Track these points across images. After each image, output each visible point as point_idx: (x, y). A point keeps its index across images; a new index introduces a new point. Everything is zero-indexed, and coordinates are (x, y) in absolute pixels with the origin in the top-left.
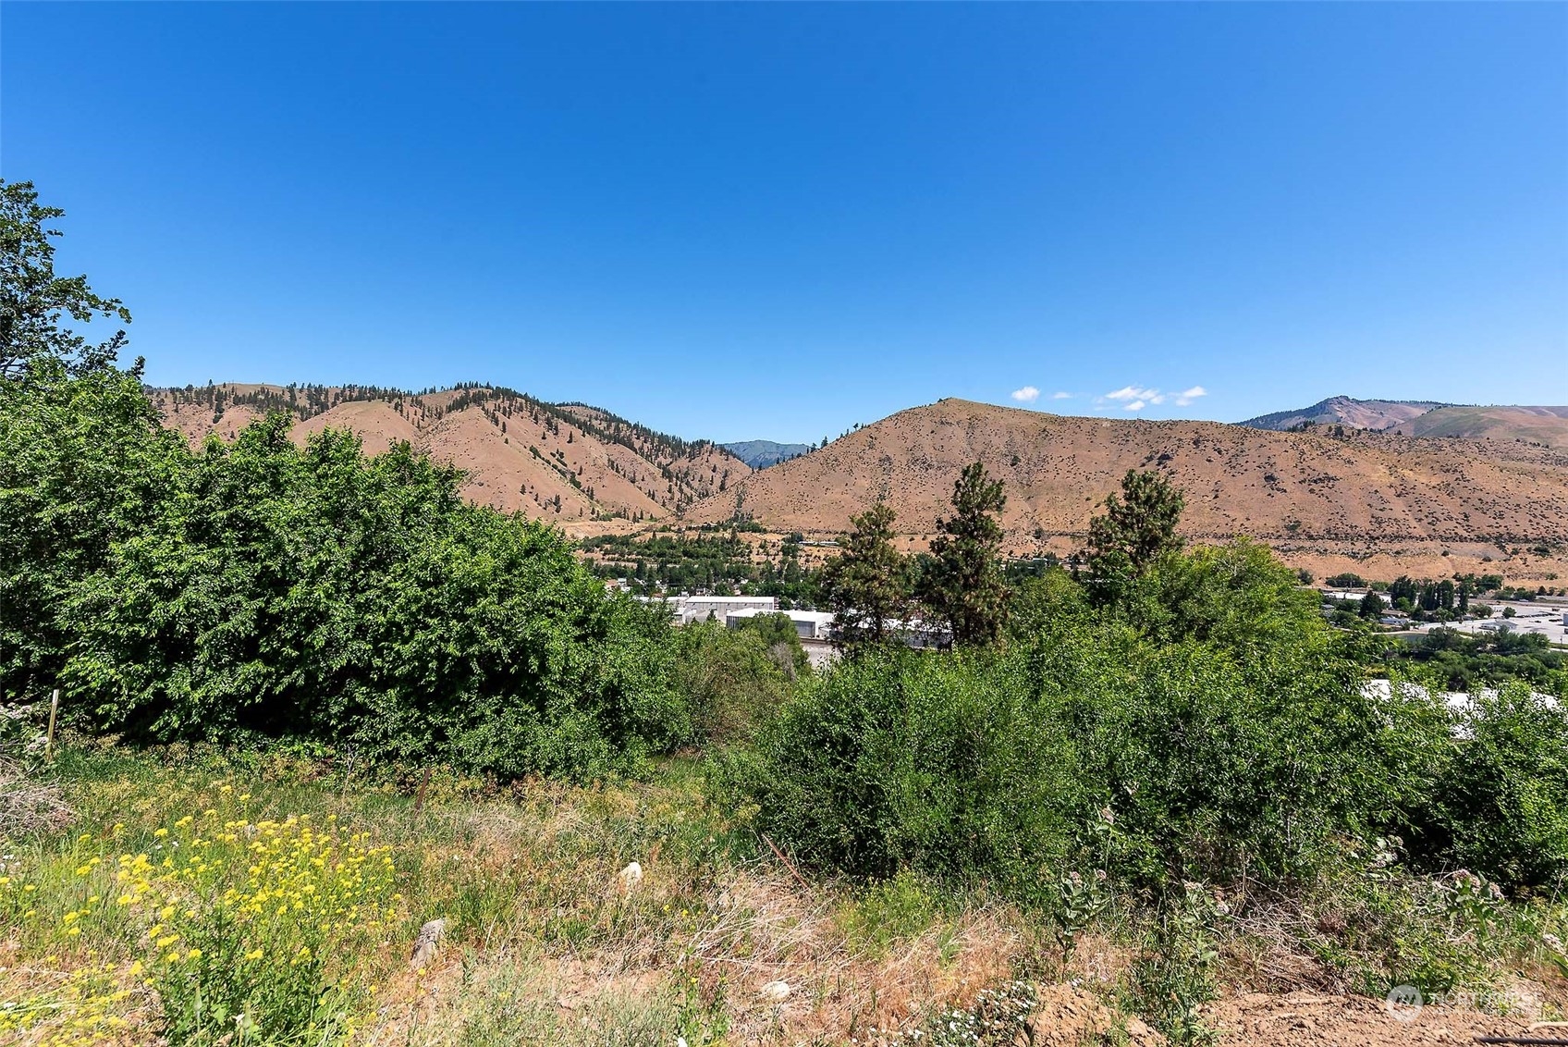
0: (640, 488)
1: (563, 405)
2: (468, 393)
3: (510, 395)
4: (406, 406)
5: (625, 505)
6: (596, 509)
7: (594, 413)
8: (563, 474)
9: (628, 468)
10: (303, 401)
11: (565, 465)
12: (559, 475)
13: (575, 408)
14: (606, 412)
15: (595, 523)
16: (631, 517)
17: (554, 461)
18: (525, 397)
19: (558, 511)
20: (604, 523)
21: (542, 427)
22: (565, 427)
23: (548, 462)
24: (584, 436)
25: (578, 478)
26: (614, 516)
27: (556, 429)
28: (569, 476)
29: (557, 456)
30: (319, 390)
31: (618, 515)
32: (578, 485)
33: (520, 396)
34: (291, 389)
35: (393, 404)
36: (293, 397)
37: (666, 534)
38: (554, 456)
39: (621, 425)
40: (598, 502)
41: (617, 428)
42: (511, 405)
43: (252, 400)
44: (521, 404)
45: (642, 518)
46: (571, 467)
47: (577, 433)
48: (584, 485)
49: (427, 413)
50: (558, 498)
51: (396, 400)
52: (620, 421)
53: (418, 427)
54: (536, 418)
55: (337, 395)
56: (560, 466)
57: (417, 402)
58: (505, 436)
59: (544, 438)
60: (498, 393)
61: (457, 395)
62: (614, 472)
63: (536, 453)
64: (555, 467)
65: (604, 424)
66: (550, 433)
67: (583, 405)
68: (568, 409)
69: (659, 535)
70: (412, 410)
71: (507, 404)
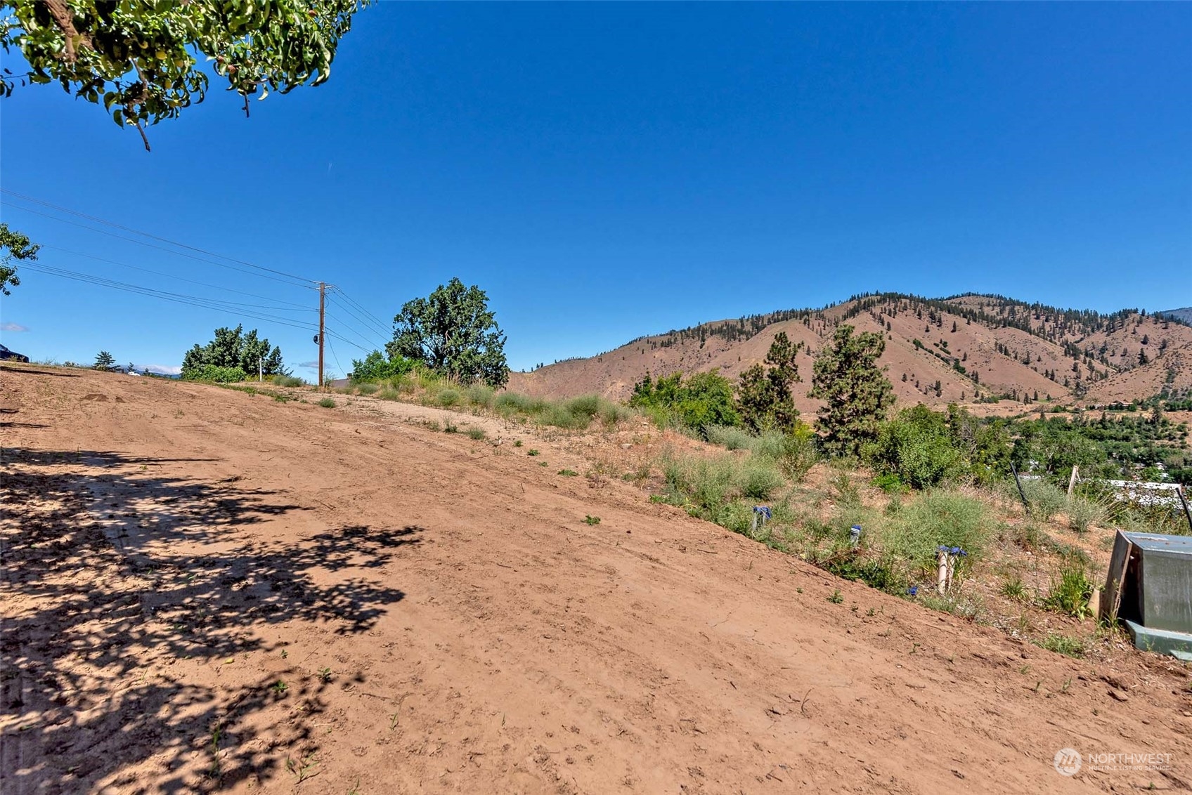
0: (1036, 369)
1: (953, 297)
2: (860, 303)
3: (895, 297)
4: (812, 320)
5: (1015, 387)
6: (981, 392)
7: (985, 301)
8: (947, 361)
9: (1021, 351)
10: (748, 328)
11: (949, 353)
12: (942, 362)
13: (965, 299)
14: (1000, 297)
15: (978, 405)
16: (1022, 397)
17: (936, 350)
18: (911, 298)
19: (938, 395)
20: (989, 406)
21: (926, 320)
22: (948, 318)
23: (931, 352)
24: (968, 323)
25: (962, 364)
26: (1002, 398)
27: (940, 321)
28: (952, 363)
29: (941, 346)
30: (759, 318)
31: (1008, 397)
32: (962, 371)
33: (906, 297)
34: (742, 321)
35: (803, 321)
36: (743, 326)
37: (1057, 415)
38: (937, 345)
39: (1017, 308)
40: (984, 385)
41: (1012, 312)
42: (896, 306)
43: (720, 331)
44: (905, 304)
45: (1036, 399)
46: (955, 355)
47: (961, 322)
48: (969, 370)
49: (827, 323)
50: (938, 384)
51: (806, 317)
52: (1013, 303)
53: (821, 335)
54: (919, 315)
55: (769, 319)
56: (943, 354)
57: (820, 315)
58: (890, 333)
59: (927, 331)
60: (884, 298)
61: (851, 306)
62: (1003, 355)
63: (918, 344)
64: (938, 356)
65: (997, 309)
66: (934, 326)
67: (973, 295)
68: (958, 300)
69: (1048, 416)
70: (816, 323)
71: (892, 305)
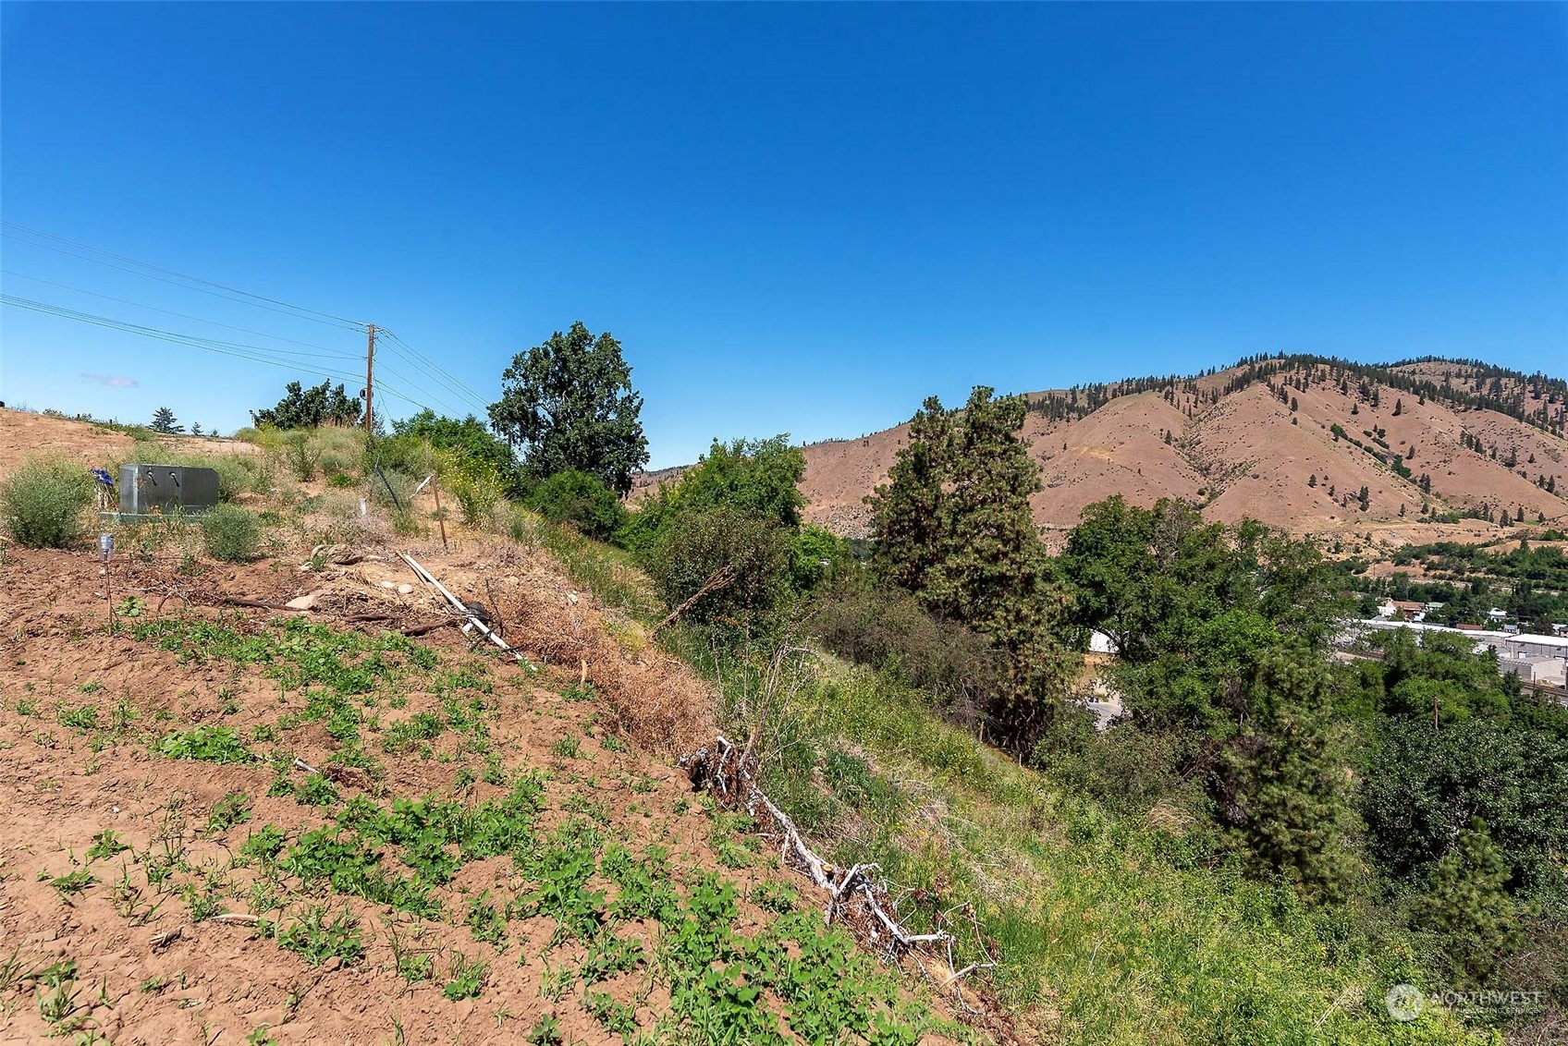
0: (1524, 475)
1: (1404, 363)
2: (1253, 368)
3: (1308, 362)
4: (1178, 394)
5: (1488, 501)
6: (1431, 506)
7: (1455, 369)
8: (1382, 458)
9: (1503, 445)
10: (1083, 402)
11: (1387, 447)
12: (1374, 460)
13: (1423, 366)
14: (1478, 364)
15: (1426, 525)
16: (1498, 516)
17: (1367, 442)
18: (1333, 363)
19: (1363, 509)
20: (1443, 526)
21: (1353, 397)
22: (1389, 395)
23: (1358, 444)
24: (1421, 403)
25: (1405, 464)
26: (1465, 516)
27: (1376, 398)
28: (1390, 462)
29: (1375, 435)
30: (1099, 388)
31: (1474, 515)
32: (1405, 473)
33: (1324, 361)
34: (1073, 392)
35: (1163, 393)
36: (1074, 399)
37: (1547, 544)
38: (1369, 435)
39: (1503, 381)
40: (1438, 496)
41: (1496, 387)
42: (1308, 375)
43: (1040, 406)
44: (1323, 371)
45: (1520, 519)
46: (1395, 449)
47: (1410, 400)
48: (1417, 473)
49: (1201, 398)
50: (1365, 492)
51: (1168, 388)
52: (1498, 373)
53: (1190, 415)
54: (1344, 388)
55: (1115, 390)
56: (1377, 448)
57: (1190, 386)
58: (1295, 414)
59: (1355, 412)
60: (1290, 363)
61: (1239, 373)
62: (1472, 452)
63: (1338, 432)
64: (1369, 450)
65: (1472, 382)
66: (1367, 405)
67: (1435, 360)
68: (1410, 368)
69: (1533, 546)
70: (1183, 398)
71: (1303, 373)
